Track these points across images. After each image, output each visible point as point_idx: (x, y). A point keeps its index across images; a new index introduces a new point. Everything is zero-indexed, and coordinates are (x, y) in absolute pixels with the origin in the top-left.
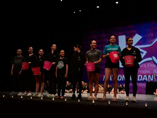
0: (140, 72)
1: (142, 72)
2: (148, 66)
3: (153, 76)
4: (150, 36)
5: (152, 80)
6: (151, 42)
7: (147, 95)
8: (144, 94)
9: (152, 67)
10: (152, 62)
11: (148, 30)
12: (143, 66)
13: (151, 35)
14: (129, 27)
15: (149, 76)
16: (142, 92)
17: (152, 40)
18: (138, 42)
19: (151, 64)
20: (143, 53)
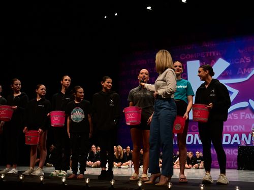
0: (226, 128)
1: (230, 128)
2: (241, 118)
3: (250, 135)
4: (244, 62)
5: (248, 143)
6: (247, 74)
7: (241, 171)
8: (234, 168)
9: (248, 119)
10: (248, 109)
11: (240, 51)
12: (233, 117)
13: (245, 60)
14: (207, 46)
15: (244, 136)
16: (231, 166)
17: (248, 69)
18: (223, 73)
19: (247, 114)
20: (232, 93)
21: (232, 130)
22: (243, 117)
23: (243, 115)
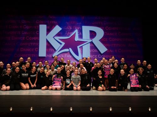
2: (65, 57)
6: (69, 35)
10: (69, 53)
13: (69, 28)
14: (51, 17)
17: (70, 33)
18: (58, 33)
19: (68, 55)
23: (66, 55)
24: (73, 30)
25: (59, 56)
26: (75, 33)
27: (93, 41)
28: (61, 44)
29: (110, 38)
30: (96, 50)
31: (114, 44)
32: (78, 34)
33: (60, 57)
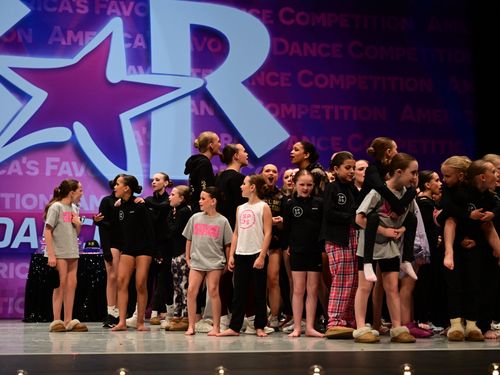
1: (13, 201)
2: (48, 173)
4: (71, 11)
6: (75, 47)
7: (32, 326)
8: (14, 318)
9: (66, 176)
10: (69, 150)
12: (23, 166)
13: (74, 6)
16: (5, 311)
17: (80, 33)
18: (8, 34)
19: (65, 164)
20: (30, 97)
21: (18, 207)
22: (52, 171)
23: (53, 163)
24: (95, 21)
25: (15, 168)
26: (110, 37)
27: (208, 87)
28: (23, 96)
29: (302, 72)
30: (224, 135)
31: (327, 108)
32: (127, 40)
33: (15, 174)
